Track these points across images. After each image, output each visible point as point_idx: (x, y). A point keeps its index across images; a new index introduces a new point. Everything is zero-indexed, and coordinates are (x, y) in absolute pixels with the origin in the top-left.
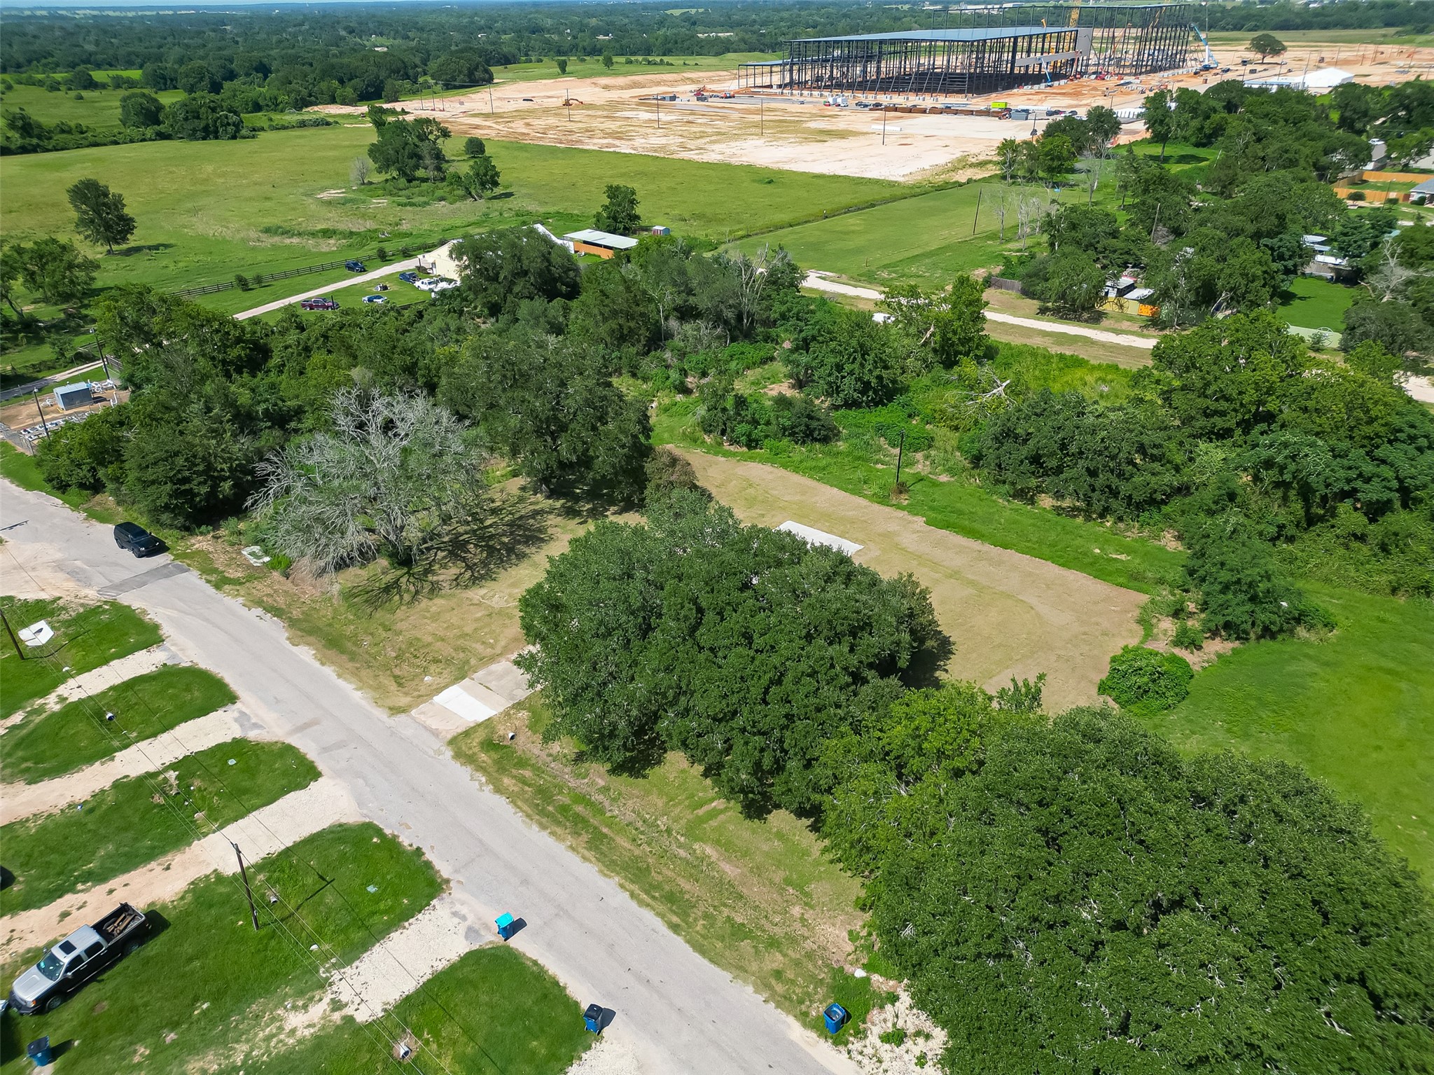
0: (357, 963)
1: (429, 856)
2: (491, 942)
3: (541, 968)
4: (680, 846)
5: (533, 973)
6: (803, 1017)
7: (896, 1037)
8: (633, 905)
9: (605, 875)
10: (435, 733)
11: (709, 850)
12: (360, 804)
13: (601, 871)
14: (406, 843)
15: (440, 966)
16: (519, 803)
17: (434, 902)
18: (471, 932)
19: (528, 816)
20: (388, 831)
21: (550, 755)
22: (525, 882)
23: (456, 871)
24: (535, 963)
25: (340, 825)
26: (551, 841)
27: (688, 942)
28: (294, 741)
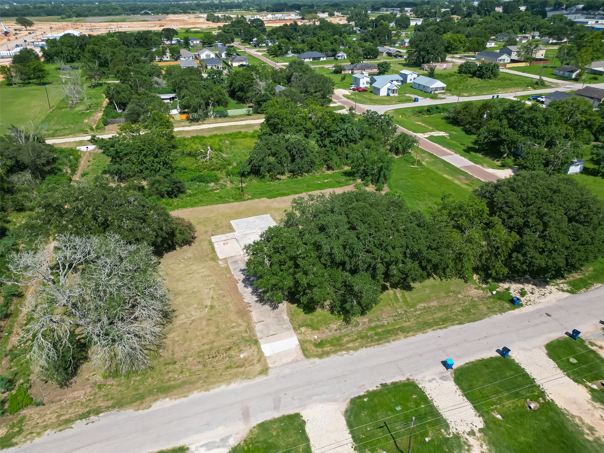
0: (448, 422)
1: (389, 382)
2: (451, 374)
3: (470, 363)
4: (415, 311)
5: (473, 366)
6: (509, 309)
7: (523, 293)
8: (445, 330)
9: (426, 332)
10: (296, 361)
11: (422, 305)
12: (335, 400)
13: (423, 333)
14: (375, 388)
15: (459, 392)
16: (369, 345)
17: (420, 386)
18: (444, 378)
19: (378, 344)
20: (362, 394)
21: (336, 330)
22: (420, 355)
23: (403, 375)
24: (466, 363)
25: (346, 411)
26: (397, 342)
27: (469, 322)
28: (255, 421)
